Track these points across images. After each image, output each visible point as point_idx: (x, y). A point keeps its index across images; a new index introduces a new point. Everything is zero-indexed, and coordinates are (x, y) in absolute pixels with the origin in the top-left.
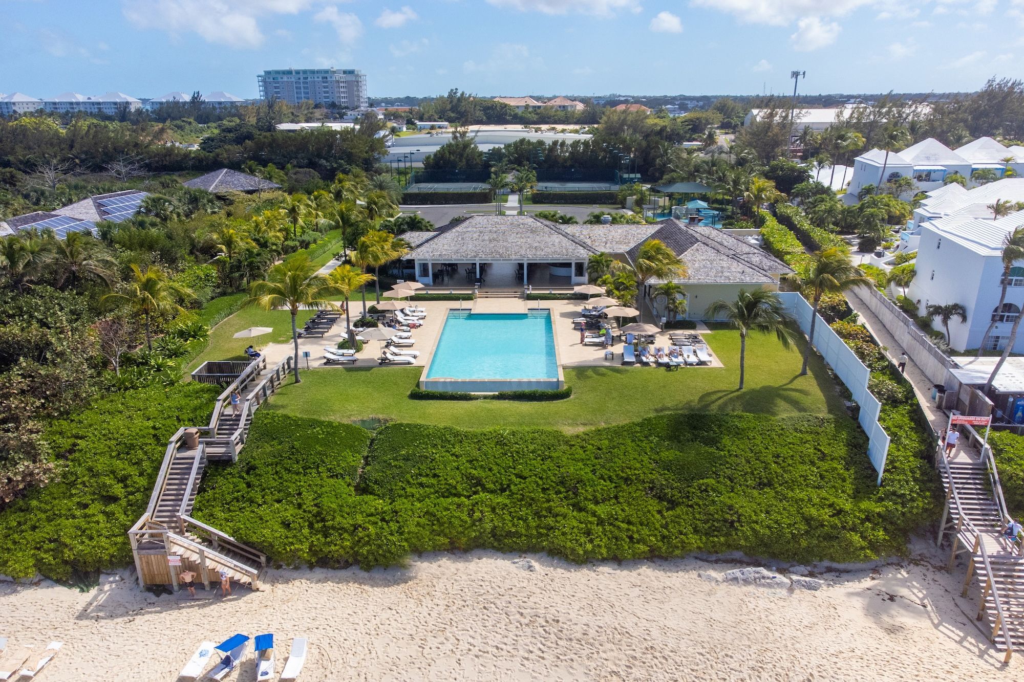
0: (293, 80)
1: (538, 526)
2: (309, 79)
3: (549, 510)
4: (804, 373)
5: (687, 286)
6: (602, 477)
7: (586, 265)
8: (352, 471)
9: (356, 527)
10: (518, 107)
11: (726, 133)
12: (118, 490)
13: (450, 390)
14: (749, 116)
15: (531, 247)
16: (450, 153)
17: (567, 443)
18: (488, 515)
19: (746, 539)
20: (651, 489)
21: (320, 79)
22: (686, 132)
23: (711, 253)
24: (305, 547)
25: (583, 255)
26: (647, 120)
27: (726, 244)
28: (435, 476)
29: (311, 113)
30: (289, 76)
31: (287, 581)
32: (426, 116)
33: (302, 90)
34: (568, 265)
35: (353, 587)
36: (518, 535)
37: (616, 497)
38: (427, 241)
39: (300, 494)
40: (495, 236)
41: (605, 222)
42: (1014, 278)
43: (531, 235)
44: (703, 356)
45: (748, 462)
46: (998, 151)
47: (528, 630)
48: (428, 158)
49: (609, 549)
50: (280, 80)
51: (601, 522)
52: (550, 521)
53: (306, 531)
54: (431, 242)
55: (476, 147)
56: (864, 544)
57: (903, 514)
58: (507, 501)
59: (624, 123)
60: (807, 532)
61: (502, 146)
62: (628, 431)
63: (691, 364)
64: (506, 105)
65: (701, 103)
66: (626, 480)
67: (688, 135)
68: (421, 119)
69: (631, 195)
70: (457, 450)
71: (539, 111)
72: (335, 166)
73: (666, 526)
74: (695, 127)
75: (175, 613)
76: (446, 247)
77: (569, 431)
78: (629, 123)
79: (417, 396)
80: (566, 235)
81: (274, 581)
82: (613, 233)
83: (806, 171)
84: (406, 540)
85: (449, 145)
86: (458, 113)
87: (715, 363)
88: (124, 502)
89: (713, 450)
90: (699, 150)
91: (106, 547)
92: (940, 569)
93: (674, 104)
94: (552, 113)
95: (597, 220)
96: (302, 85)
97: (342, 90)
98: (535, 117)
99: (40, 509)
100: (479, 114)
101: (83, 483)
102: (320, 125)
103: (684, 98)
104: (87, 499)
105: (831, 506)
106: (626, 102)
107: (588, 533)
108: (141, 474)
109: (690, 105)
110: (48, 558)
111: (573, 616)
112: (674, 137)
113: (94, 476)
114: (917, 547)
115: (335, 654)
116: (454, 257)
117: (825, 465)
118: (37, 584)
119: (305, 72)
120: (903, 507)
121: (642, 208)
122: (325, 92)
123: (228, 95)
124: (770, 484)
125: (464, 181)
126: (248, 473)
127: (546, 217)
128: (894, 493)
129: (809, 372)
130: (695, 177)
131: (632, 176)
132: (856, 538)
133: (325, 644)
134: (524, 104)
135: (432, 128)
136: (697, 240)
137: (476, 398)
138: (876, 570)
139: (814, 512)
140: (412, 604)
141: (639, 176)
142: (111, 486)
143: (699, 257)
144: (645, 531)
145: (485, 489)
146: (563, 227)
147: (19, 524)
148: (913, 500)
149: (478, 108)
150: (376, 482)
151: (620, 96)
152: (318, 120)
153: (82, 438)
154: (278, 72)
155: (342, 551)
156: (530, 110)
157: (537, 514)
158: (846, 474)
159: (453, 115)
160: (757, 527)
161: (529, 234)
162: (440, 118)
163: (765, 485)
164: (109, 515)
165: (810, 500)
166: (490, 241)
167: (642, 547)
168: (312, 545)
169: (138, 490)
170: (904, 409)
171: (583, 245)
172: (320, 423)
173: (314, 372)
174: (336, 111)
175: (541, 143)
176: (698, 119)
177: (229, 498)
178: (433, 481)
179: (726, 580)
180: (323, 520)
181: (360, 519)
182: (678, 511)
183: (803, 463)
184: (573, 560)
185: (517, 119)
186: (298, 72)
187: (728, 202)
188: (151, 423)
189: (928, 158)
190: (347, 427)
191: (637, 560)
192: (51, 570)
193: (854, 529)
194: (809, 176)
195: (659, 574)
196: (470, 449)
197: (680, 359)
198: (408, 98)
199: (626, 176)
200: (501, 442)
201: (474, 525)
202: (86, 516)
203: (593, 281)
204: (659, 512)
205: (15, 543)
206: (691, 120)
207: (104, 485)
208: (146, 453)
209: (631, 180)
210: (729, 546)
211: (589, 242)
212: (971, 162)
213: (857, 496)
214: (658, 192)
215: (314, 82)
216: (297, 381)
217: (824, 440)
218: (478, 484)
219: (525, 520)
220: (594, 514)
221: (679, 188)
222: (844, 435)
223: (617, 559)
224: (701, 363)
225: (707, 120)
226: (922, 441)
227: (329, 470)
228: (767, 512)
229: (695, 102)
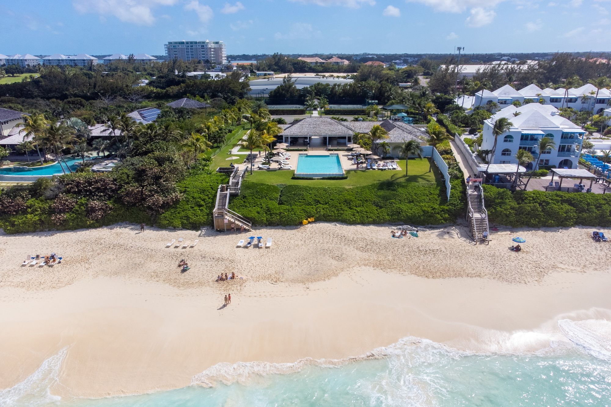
0: (185, 47)
1: (338, 214)
2: (194, 47)
3: (341, 209)
4: (430, 171)
5: (390, 143)
6: (358, 200)
7: (352, 137)
8: (276, 198)
9: (280, 213)
10: (311, 63)
11: (427, 78)
12: (202, 203)
13: (305, 177)
14: (439, 68)
15: (330, 130)
16: (282, 90)
17: (347, 190)
18: (322, 211)
19: (404, 217)
20: (374, 203)
21: (200, 47)
22: (404, 78)
23: (401, 131)
24: (265, 219)
25: (351, 133)
26: (383, 72)
27: (408, 129)
28: (304, 199)
29: (197, 66)
30: (183, 45)
31: (259, 229)
32: (261, 68)
33: (190, 53)
34: (345, 138)
35: (281, 230)
36: (332, 216)
37: (363, 206)
38: (288, 128)
39: (261, 204)
40: (315, 126)
41: (360, 120)
42: (508, 139)
43: (330, 126)
44: (395, 167)
45: (406, 195)
46: (537, 90)
47: (336, 239)
48: (271, 92)
49: (360, 220)
50: (177, 47)
51: (358, 212)
52: (342, 212)
53: (265, 215)
54: (289, 128)
55: (295, 87)
56: (441, 218)
57: (454, 210)
58: (328, 207)
59: (370, 72)
60: (423, 215)
61: (308, 86)
62: (368, 187)
63: (390, 169)
64: (305, 62)
65: (416, 59)
66: (366, 201)
67: (405, 80)
68: (258, 70)
69: (372, 111)
70: (311, 192)
71: (323, 65)
72: (226, 96)
73: (378, 214)
74: (409, 75)
75: (228, 236)
76: (296, 130)
77: (347, 187)
78: (373, 73)
79: (294, 178)
80: (344, 126)
81: (255, 229)
82: (363, 125)
83: (452, 99)
84: (297, 216)
85: (282, 86)
86: (279, 66)
87: (399, 169)
88: (205, 206)
89: (395, 192)
90: (411, 87)
91: (203, 218)
92: (465, 227)
93: (400, 60)
94: (331, 66)
95: (356, 120)
96: (190, 50)
97: (212, 53)
98: (321, 69)
99: (180, 208)
100: (290, 67)
101: (191, 201)
102: (203, 73)
103: (407, 56)
104: (193, 206)
105: (432, 207)
106: (372, 59)
107: (354, 215)
108: (209, 198)
109: (410, 60)
110: (185, 221)
111: (349, 235)
112: (394, 82)
113: (194, 199)
114: (459, 221)
115: (279, 243)
116: (299, 134)
117: (431, 196)
118: (181, 230)
119: (191, 43)
120: (455, 207)
121: (377, 117)
122: (203, 54)
123: (147, 55)
124: (413, 202)
125: (290, 104)
126: (243, 198)
127: (335, 119)
128: (452, 204)
129: (431, 170)
130: (403, 102)
131: (373, 101)
132: (439, 216)
133: (276, 241)
134: (315, 61)
135: (265, 75)
136: (396, 127)
137: (315, 179)
138: (445, 227)
139: (426, 209)
140: (300, 234)
141: (377, 101)
142: (200, 202)
143: (396, 133)
144: (372, 215)
145: (320, 203)
146: (342, 122)
147: (174, 212)
148: (458, 205)
149: (290, 63)
150: (285, 201)
151: (369, 54)
152: (201, 70)
153: (188, 188)
154: (176, 43)
155: (277, 220)
156: (318, 65)
157: (338, 210)
158: (438, 199)
159: (276, 67)
160: (407, 213)
161: (329, 125)
162: (269, 69)
163: (411, 202)
164: (201, 210)
165: (425, 206)
166: (313, 128)
167: (371, 219)
168: (267, 218)
169: (209, 203)
170: (460, 180)
171: (351, 130)
172: (265, 185)
173: (256, 172)
174: (209, 65)
175: (328, 85)
176: (410, 70)
177: (238, 205)
178: (304, 201)
179: (397, 229)
180: (270, 211)
181: (282, 211)
182: (382, 209)
183: (424, 196)
184: (349, 223)
185: (311, 70)
186: (187, 43)
187: (417, 114)
188: (208, 184)
189: (505, 94)
190: (273, 186)
191: (369, 224)
192: (186, 225)
193: (438, 213)
194: (454, 102)
195: (376, 227)
196: (314, 191)
197: (386, 167)
198: (244, 55)
199: (370, 101)
200: (325, 190)
201: (317, 213)
202: (194, 210)
203: (355, 143)
204: (377, 210)
205: (174, 217)
206: (406, 71)
207: (198, 201)
208: (209, 192)
209: (372, 104)
210: (398, 220)
211: (353, 128)
212: (524, 96)
213: (440, 204)
214: (386, 109)
215: (197, 48)
216: (251, 174)
217: (432, 189)
218: (318, 202)
219: (334, 212)
220: (356, 210)
221: (396, 107)
222: (439, 188)
223: (363, 223)
224: (394, 169)
225: (415, 71)
226: (463, 188)
227: (269, 198)
228: (411, 209)
229: (413, 59)
